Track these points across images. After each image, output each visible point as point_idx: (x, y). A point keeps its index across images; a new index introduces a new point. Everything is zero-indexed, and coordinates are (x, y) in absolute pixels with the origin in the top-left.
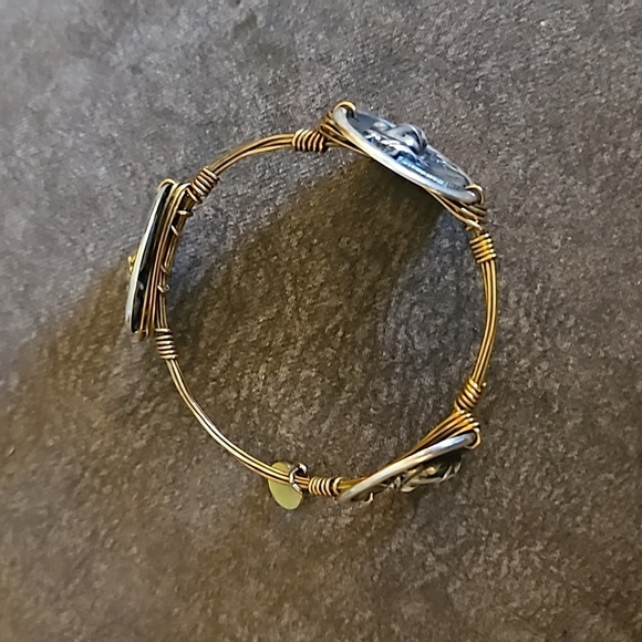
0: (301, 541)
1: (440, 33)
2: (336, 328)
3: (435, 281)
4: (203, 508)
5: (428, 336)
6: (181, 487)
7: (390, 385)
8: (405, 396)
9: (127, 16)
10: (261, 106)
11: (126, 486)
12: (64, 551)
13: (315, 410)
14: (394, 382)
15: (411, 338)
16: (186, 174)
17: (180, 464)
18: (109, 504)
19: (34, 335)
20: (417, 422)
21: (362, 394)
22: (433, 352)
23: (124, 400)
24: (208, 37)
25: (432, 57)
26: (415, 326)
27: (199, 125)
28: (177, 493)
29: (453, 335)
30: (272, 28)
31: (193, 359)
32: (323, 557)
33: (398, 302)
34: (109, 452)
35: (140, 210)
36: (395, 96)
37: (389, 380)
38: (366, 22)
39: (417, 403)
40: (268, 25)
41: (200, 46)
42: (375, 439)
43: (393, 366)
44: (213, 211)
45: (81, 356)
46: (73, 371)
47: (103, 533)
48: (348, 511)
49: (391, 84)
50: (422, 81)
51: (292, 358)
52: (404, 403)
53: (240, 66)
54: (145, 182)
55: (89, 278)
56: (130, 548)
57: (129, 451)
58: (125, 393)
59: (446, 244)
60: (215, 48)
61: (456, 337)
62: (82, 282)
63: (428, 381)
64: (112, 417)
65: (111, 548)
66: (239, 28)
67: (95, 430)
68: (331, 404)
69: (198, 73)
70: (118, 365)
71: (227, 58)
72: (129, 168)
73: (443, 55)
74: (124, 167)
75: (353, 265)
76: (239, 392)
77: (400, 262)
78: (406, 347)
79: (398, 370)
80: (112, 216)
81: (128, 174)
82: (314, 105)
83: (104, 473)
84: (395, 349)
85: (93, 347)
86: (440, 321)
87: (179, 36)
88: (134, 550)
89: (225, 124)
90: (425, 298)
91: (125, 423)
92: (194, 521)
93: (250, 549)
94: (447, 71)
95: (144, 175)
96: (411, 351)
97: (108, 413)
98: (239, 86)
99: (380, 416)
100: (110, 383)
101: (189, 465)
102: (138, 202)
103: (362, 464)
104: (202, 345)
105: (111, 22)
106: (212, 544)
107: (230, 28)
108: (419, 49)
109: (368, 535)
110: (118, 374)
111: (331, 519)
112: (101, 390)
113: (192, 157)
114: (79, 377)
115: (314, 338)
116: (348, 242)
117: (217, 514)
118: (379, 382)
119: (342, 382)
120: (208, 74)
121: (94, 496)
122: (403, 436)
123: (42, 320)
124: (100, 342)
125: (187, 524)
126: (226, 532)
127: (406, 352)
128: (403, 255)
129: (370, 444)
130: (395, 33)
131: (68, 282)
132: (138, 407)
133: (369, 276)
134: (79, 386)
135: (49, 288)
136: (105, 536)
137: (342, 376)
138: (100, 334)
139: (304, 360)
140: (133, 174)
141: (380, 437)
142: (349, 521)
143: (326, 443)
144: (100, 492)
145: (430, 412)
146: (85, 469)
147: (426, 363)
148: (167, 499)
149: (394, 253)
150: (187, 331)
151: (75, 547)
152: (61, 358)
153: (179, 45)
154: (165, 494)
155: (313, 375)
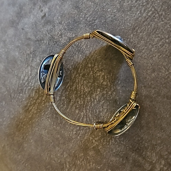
0: (66, 137)
1: (86, 14)
2: (68, 87)
3: (88, 74)
4: (45, 131)
5: (88, 88)
6: (39, 126)
7: (81, 100)
8: (84, 102)
9: (21, 17)
10: (48, 35)
11: (28, 126)
12: (18, 141)
13: (65, 107)
14: (81, 99)
15: (84, 88)
16: (34, 53)
17: (39, 121)
18: (26, 130)
19: (7, 92)
20: (87, 108)
21: (75, 102)
22: (89, 91)
23: (26, 106)
24: (36, 20)
25: (84, 20)
26: (85, 85)
27: (36, 41)
28: (39, 127)
29: (93, 87)
30: (49, 17)
31: (39, 96)
32: (71, 141)
33: (81, 80)
34: (24, 119)
35: (25, 62)
36: (76, 31)
37: (80, 98)
38: (69, 13)
39: (87, 104)
40: (48, 16)
41: (35, 22)
42: (79, 113)
43: (81, 95)
44: (40, 61)
45: (16, 97)
46: (15, 100)
47: (25, 137)
48: (75, 130)
49: (75, 28)
50: (82, 26)
51: (60, 94)
52: (84, 104)
53: (43, 26)
54: (26, 55)
55: (16, 79)
56: (31, 140)
57: (28, 118)
58: (26, 105)
59: (90, 65)
60: (38, 22)
61: (94, 87)
62: (15, 80)
63: (89, 98)
64: (24, 110)
65: (27, 141)
66: (43, 17)
67: (21, 113)
68: (69, 105)
69: (35, 29)
70: (24, 98)
71: (40, 25)
72: (22, 52)
73: (86, 20)
74: (21, 52)
75: (71, 72)
76: (49, 103)
77: (80, 70)
78: (83, 90)
79: (82, 96)
80: (20, 64)
81: (22, 54)
82: (59, 34)
83: (24, 123)
84: (81, 91)
85: (18, 94)
86: (90, 84)
87: (31, 20)
88: (32, 141)
89: (41, 40)
90: (87, 79)
91: (27, 111)
92: (43, 134)
93: (56, 140)
94: (87, 23)
95: (25, 54)
96: (84, 92)
97: (23, 109)
98: (43, 31)
99: (79, 107)
100: (23, 102)
101: (41, 121)
102: (24, 60)
103: (76, 119)
104: (40, 93)
105: (18, 18)
106: (48, 139)
107: (41, 17)
108: (81, 19)
109: (80, 135)
110: (24, 100)
111: (71, 132)
112: (21, 104)
113: (34, 49)
114: (16, 101)
115: (64, 89)
116: (69, 66)
117: (48, 132)
118: (78, 99)
119: (70, 100)
120: (37, 29)
121: (22, 129)
122: (85, 112)
123: (8, 89)
124: (20, 93)
125: (42, 134)
126: (50, 136)
127: (83, 92)
128: (81, 69)
129: (78, 114)
130: (76, 15)
131: (12, 80)
132: (29, 108)
133: (74, 74)
134: (17, 104)
135: (9, 81)
136: (26, 138)
137: (70, 98)
138: (20, 91)
139: (62, 95)
140: (23, 54)
141: (80, 112)
142: (75, 132)
143: (68, 114)
144: (23, 128)
145: (90, 106)
146: (20, 122)
147: (88, 94)
148: (37, 129)
149: (79, 68)
150: (37, 90)
151: (20, 141)
152: (12, 97)
153: (31, 22)
154: (37, 128)
155: (64, 98)
